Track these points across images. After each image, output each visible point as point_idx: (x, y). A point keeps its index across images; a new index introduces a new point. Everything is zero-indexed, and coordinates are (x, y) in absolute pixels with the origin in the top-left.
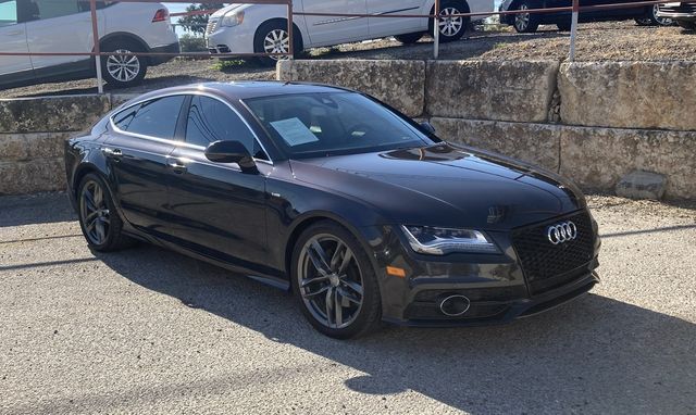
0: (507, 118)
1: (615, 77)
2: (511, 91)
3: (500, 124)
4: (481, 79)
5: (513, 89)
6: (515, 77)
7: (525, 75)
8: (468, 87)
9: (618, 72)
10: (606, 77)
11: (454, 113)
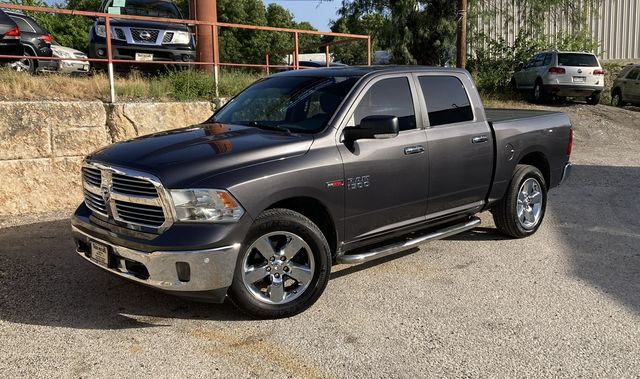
0: (75, 153)
1: (163, 114)
2: (75, 129)
3: (72, 159)
4: (39, 120)
5: (78, 127)
6: (79, 116)
7: (89, 114)
8: (24, 128)
9: (164, 110)
10: (157, 113)
11: (10, 155)
